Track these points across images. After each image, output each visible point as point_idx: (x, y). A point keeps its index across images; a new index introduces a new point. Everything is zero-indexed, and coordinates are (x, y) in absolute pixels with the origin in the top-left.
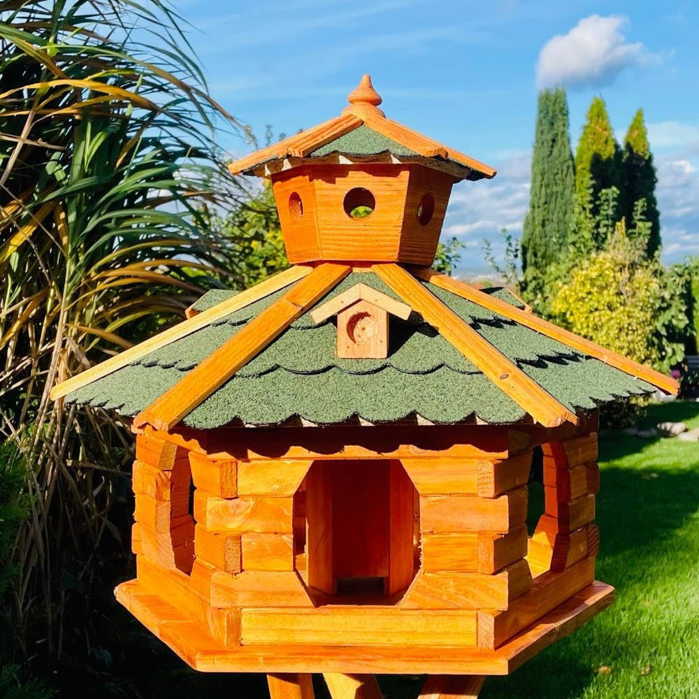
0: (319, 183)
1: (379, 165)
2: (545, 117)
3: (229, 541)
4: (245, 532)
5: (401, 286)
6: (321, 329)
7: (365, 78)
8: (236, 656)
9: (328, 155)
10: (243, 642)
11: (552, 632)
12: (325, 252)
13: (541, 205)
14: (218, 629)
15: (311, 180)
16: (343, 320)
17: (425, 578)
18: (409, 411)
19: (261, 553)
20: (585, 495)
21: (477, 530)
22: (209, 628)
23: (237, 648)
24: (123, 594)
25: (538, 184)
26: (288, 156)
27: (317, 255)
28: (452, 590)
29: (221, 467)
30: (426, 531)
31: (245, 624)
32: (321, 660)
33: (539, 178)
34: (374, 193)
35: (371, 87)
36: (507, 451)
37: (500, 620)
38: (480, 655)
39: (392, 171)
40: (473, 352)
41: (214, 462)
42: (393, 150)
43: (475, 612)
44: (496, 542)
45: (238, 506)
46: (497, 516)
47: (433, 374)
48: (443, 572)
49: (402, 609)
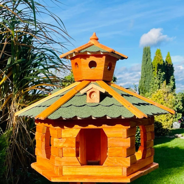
0: (82, 59)
1: (97, 55)
2: (145, 54)
3: (59, 149)
4: (64, 147)
5: (103, 85)
6: (83, 96)
7: (94, 33)
8: (61, 178)
9: (85, 52)
10: (63, 175)
11: (142, 173)
12: (84, 77)
13: (144, 77)
14: (57, 172)
15: (80, 59)
16: (88, 93)
17: (109, 158)
18: (105, 115)
19: (68, 152)
20: (151, 140)
21: (122, 146)
22: (54, 172)
23: (62, 176)
24: (33, 166)
25: (143, 71)
26: (74, 52)
27: (82, 78)
28: (116, 161)
29: (57, 130)
30: (109, 146)
31: (63, 170)
32: (82, 179)
33: (143, 70)
34: (96, 62)
35: (96, 35)
36: (130, 126)
37: (128, 169)
38: (123, 178)
39: (101, 56)
40: (121, 101)
41: (56, 129)
42: (101, 51)
43: (122, 167)
44: (127, 149)
45: (62, 140)
46: (127, 143)
47: (111, 106)
48: (114, 157)
49: (103, 166)
